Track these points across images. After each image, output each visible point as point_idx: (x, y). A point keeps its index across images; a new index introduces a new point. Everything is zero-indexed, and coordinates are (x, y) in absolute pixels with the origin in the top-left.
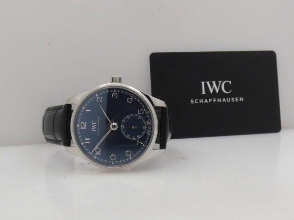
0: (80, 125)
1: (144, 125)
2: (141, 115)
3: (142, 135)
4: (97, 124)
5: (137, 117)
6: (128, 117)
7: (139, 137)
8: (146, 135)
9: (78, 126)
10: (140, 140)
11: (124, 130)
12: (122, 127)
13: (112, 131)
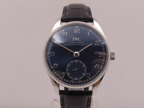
0: (77, 28)
1: (78, 78)
2: (86, 76)
3: (70, 77)
4: (78, 41)
5: (84, 72)
6: (84, 65)
7: (68, 74)
8: (70, 79)
9: (77, 27)
10: (66, 75)
11: (74, 62)
12: (76, 61)
13: (73, 53)
